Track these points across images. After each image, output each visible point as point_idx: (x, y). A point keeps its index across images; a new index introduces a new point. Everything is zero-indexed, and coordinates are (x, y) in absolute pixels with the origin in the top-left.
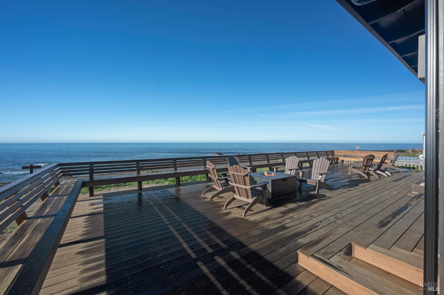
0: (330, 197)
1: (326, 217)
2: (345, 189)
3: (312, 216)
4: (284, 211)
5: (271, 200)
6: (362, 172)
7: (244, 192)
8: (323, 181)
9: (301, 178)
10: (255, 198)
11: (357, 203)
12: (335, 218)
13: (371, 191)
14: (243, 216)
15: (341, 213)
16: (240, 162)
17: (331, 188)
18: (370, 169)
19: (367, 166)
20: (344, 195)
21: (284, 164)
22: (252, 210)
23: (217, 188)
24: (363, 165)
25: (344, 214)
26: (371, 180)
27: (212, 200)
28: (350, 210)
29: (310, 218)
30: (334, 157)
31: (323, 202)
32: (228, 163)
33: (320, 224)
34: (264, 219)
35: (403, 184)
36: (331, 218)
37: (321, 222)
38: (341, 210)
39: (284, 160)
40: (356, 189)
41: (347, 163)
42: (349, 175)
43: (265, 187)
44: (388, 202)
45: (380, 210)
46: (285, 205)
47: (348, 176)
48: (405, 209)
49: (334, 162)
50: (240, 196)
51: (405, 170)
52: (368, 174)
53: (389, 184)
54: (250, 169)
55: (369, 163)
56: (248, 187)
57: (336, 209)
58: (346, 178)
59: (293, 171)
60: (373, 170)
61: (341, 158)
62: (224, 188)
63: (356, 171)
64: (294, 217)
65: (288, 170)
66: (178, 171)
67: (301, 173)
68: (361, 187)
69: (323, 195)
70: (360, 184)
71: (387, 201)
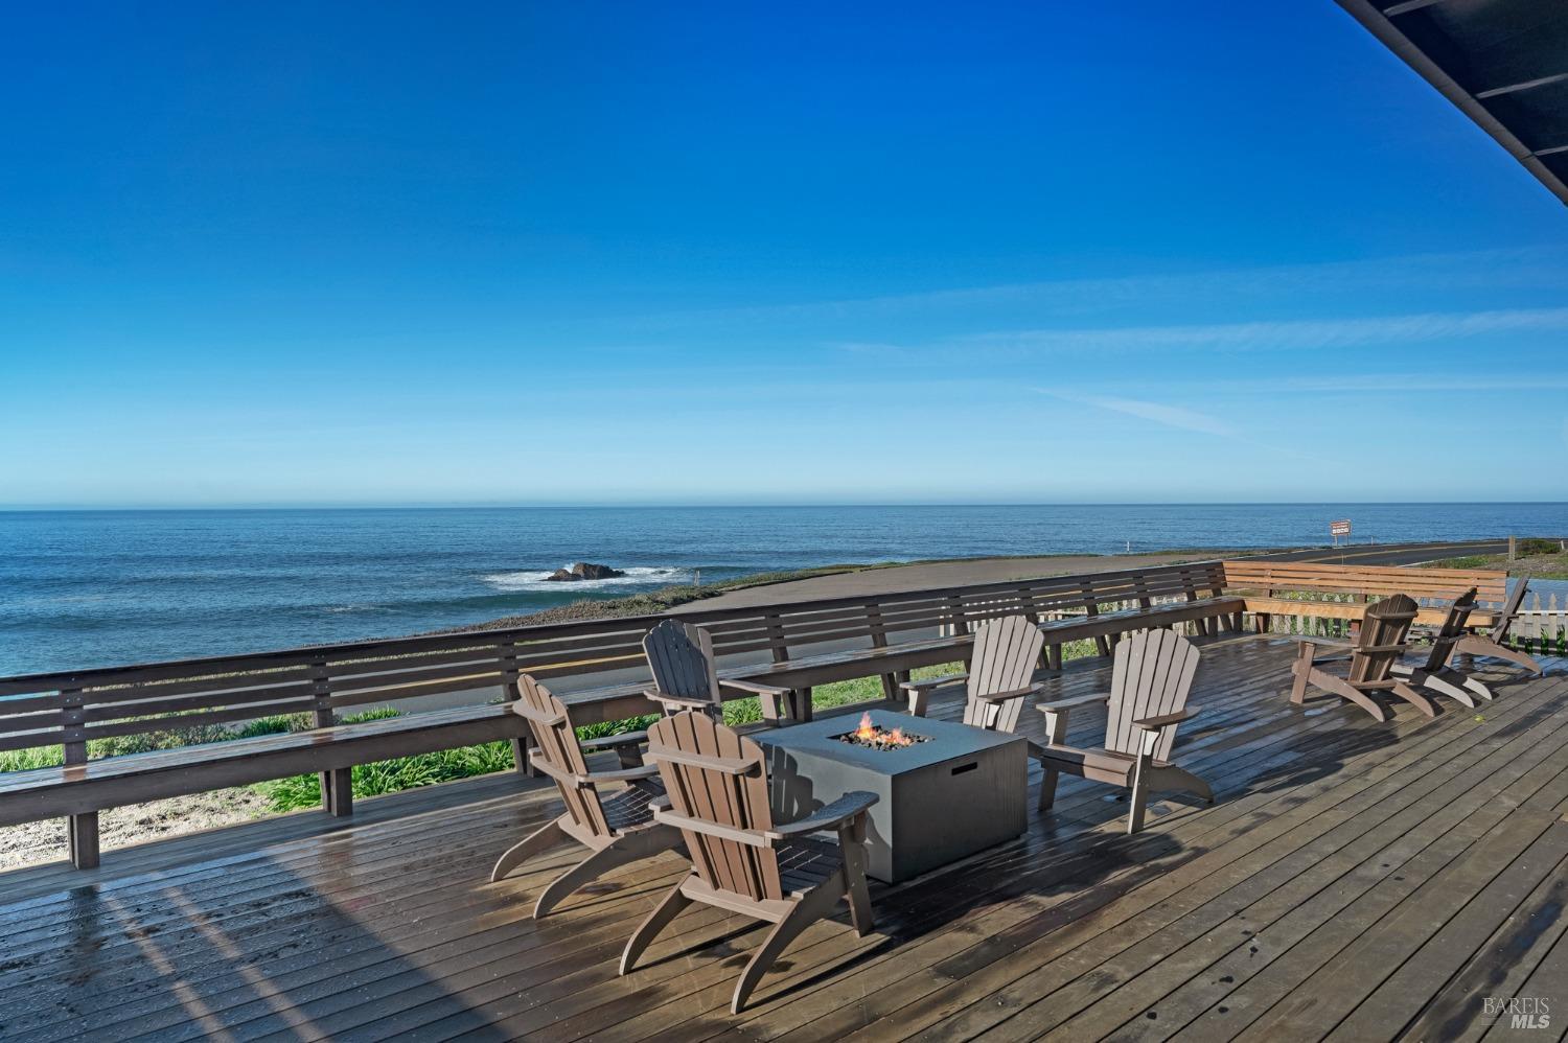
0: (1199, 852)
1: (1179, 980)
2: (1277, 794)
3: (1108, 979)
4: (962, 958)
5: (891, 886)
6: (1356, 687)
7: (740, 864)
8: (1163, 756)
9: (1051, 746)
10: (798, 895)
11: (1332, 877)
12: (1222, 980)
13: (1400, 802)
14: (733, 1011)
15: (1254, 950)
16: (717, 652)
17: (1205, 795)
18: (1395, 668)
19: (1384, 655)
20: (1267, 831)
21: (963, 652)
22: (786, 966)
23: (581, 832)
24: (1364, 654)
25: (1268, 953)
26: (1401, 734)
27: (554, 909)
28: (1296, 928)
29: (1097, 989)
30: (1224, 598)
31: (1161, 885)
32: (643, 662)
33: (1146, 1028)
34: (852, 1021)
35: (1543, 750)
36: (1203, 982)
37: (1152, 1010)
38: (1250, 927)
39: (962, 629)
40: (1326, 789)
41: (1287, 629)
42: (1294, 707)
43: (854, 828)
44: (1473, 871)
45: (1439, 925)
46: (965, 920)
47: (1289, 712)
48: (1549, 923)
49: (1220, 628)
50: (716, 886)
51: (1556, 667)
52: (1386, 698)
53: (1481, 751)
54: (777, 698)
55: (1391, 640)
56: (763, 839)
57: (1225, 926)
58: (1279, 725)
59: (1009, 703)
60: (1410, 671)
61: (1255, 606)
62: (621, 833)
63: (1326, 682)
64: (1012, 996)
65: (981, 703)
66: (338, 732)
67: (1051, 720)
68: (1348, 778)
69: (1165, 837)
70: (1346, 761)
71: (1469, 866)
